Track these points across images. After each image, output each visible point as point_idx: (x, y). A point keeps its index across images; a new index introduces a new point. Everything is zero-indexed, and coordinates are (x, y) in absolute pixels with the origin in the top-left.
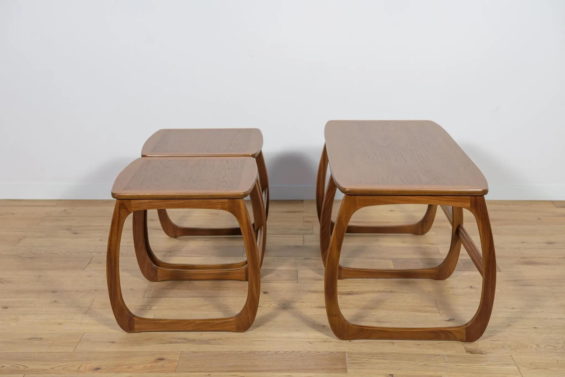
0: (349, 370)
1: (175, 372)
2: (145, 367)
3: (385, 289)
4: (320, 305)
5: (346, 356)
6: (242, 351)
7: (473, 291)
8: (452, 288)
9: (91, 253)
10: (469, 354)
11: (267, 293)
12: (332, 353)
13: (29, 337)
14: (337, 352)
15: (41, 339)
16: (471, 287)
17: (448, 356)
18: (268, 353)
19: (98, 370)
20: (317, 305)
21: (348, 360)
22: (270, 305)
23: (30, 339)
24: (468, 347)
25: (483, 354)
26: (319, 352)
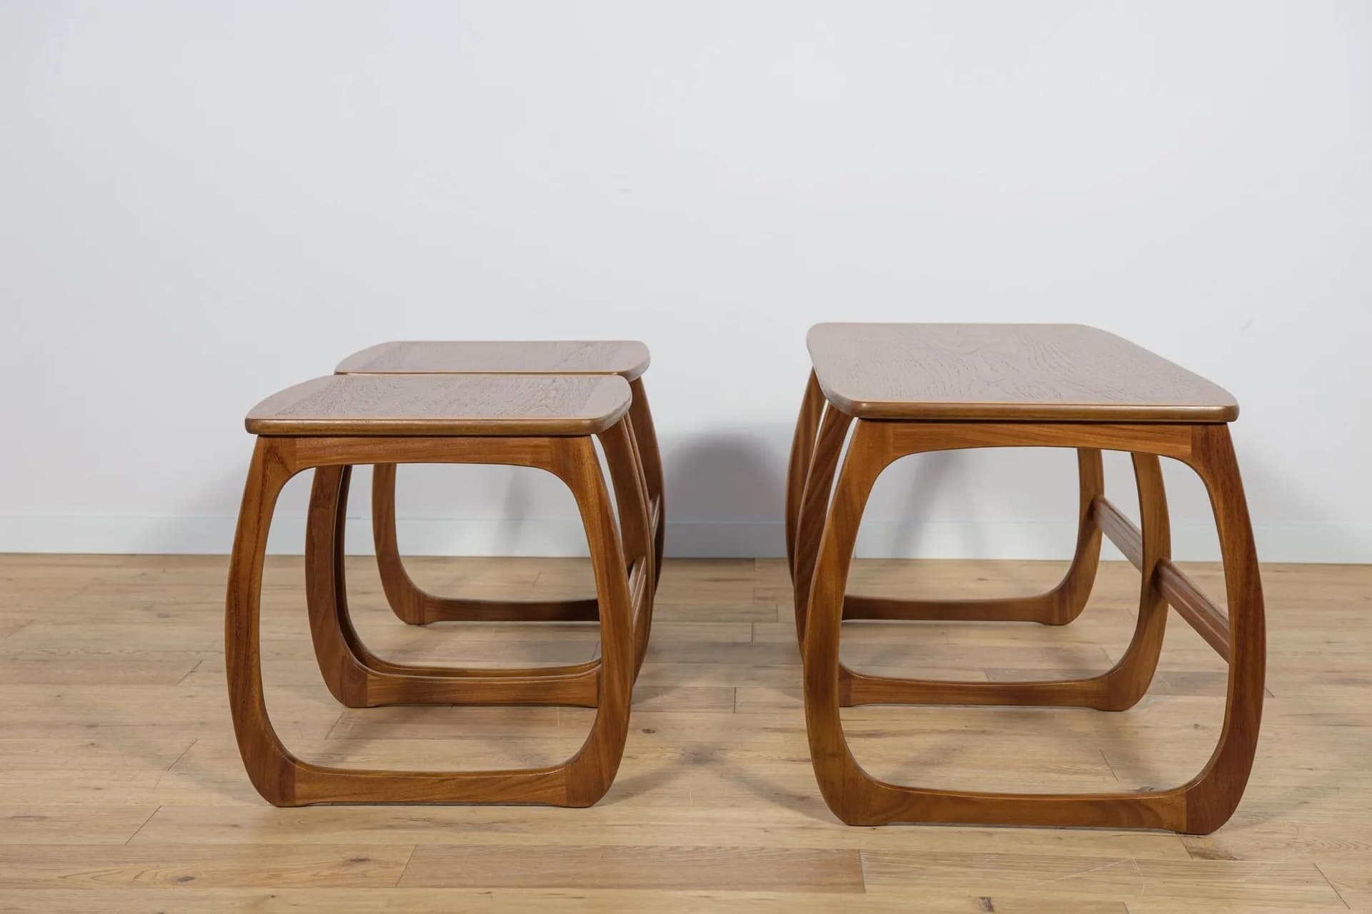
0: (867, 887)
1: (396, 887)
2: (314, 875)
3: (966, 727)
4: (795, 757)
5: (862, 858)
6: (579, 846)
7: (1200, 733)
8: (1146, 727)
9: (198, 652)
10: (1196, 859)
11: (654, 732)
12: (825, 851)
13: (12, 813)
14: (837, 850)
15: (44, 818)
16: (1196, 726)
17: (1139, 862)
18: (651, 850)
19: (189, 882)
20: (784, 757)
21: (865, 865)
22: (659, 755)
23: (12, 818)
24: (1194, 845)
25: (1235, 859)
26: (787, 850)
